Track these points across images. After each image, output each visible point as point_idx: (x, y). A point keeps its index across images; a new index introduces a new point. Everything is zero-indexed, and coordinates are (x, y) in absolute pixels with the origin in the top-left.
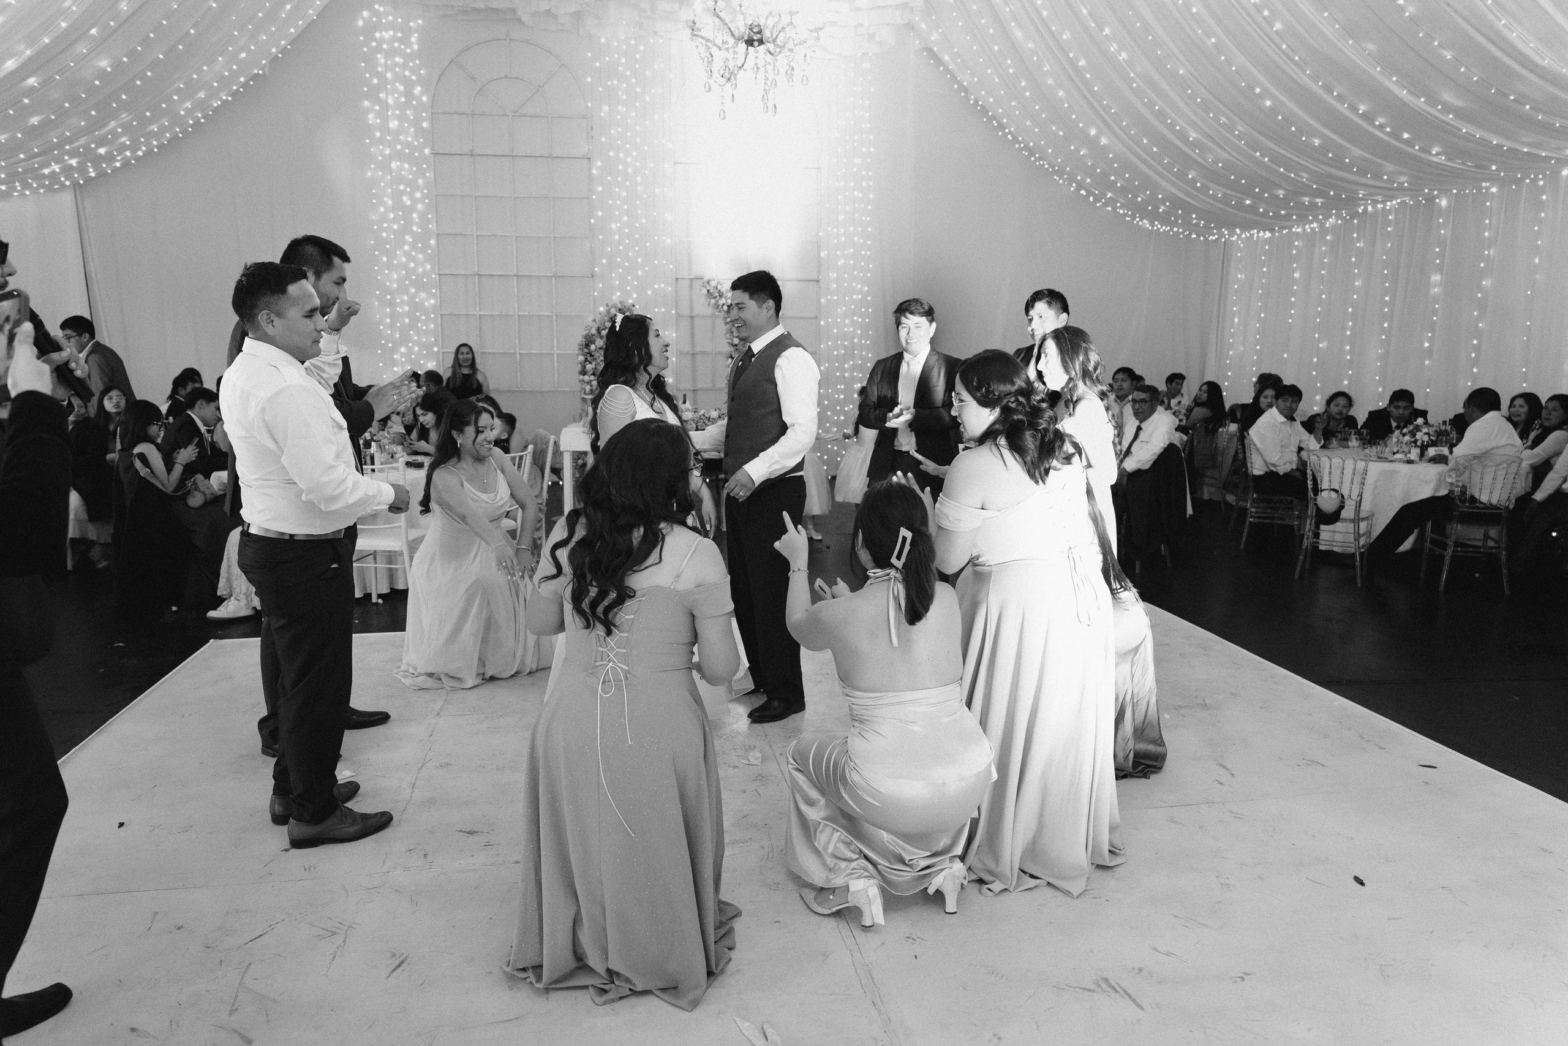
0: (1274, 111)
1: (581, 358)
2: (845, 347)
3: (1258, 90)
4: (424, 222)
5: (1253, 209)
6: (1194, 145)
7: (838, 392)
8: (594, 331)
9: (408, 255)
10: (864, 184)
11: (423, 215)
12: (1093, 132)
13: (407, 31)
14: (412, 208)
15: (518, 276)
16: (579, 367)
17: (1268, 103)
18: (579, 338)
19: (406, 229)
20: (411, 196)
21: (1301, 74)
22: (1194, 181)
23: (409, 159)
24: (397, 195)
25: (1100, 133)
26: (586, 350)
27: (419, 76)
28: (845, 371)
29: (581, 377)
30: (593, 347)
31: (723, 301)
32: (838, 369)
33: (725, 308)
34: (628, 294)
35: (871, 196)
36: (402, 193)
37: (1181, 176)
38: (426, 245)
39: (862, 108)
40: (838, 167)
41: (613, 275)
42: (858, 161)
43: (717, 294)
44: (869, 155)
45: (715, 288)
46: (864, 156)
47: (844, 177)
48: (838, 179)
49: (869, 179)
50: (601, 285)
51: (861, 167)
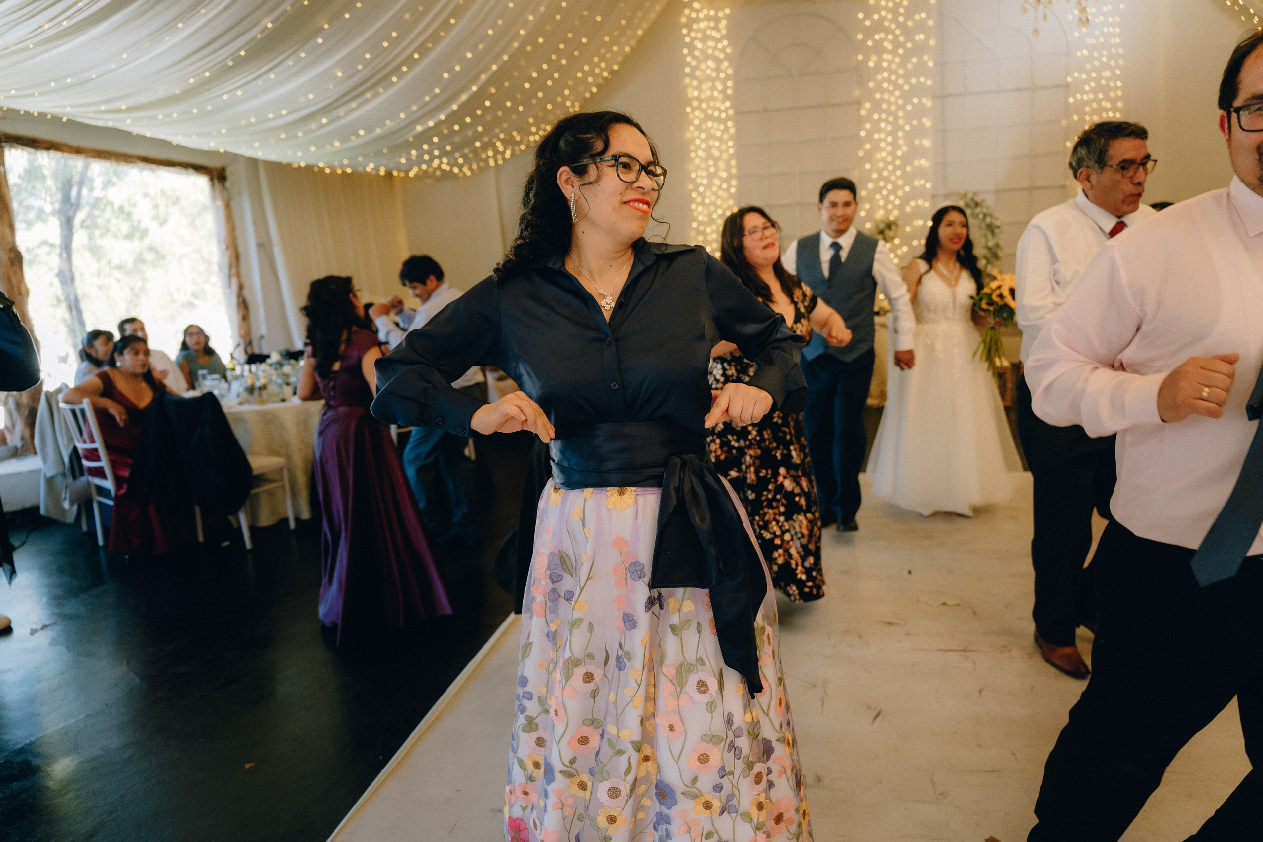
4: (728, 168)
9: (716, 194)
11: (728, 164)
13: (717, 19)
14: (719, 158)
19: (715, 175)
20: (719, 148)
23: (719, 120)
24: (708, 150)
27: (726, 54)
31: (978, 210)
33: (981, 216)
34: (889, 212)
36: (714, 146)
38: (730, 186)
39: (1113, 25)
40: (1087, 82)
41: (878, 197)
42: (1107, 74)
43: (972, 204)
44: (1118, 66)
45: (972, 199)
46: (1112, 70)
47: (1094, 91)
48: (1085, 92)
49: (1117, 88)
50: (867, 206)
51: (1108, 80)
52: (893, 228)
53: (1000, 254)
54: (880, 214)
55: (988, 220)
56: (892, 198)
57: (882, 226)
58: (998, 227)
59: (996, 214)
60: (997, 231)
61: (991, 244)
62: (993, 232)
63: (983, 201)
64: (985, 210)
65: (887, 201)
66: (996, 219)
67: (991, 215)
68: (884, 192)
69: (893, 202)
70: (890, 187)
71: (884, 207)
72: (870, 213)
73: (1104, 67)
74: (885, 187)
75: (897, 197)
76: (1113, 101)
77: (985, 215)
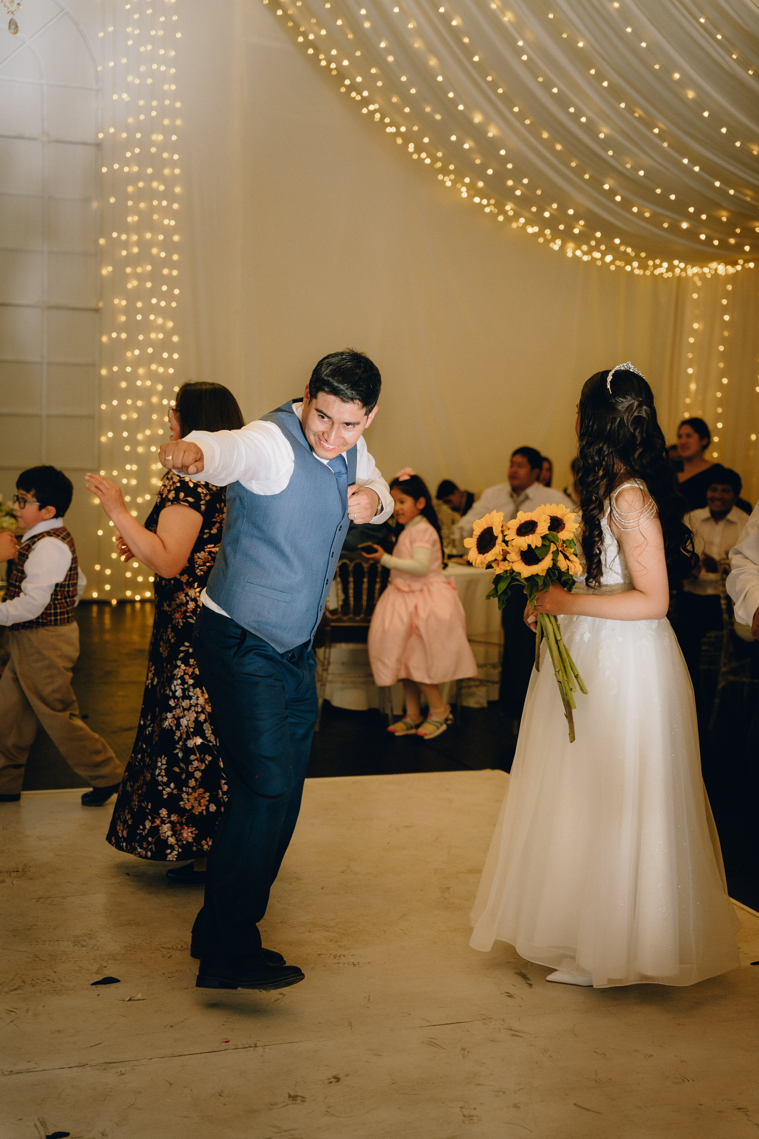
0: (699, 105)
2: (138, 410)
3: (677, 76)
5: (691, 234)
6: (606, 144)
7: (129, 475)
10: (167, 171)
12: (478, 119)
17: (691, 94)
21: (728, 58)
22: (612, 193)
25: (487, 119)
28: (138, 443)
32: (127, 441)
35: (178, 190)
37: (596, 183)
39: (163, 61)
40: (129, 144)
42: (158, 137)
44: (175, 130)
46: (166, 132)
47: (138, 160)
48: (127, 162)
49: (174, 164)
51: (163, 147)
73: (153, 126)
76: (170, 182)
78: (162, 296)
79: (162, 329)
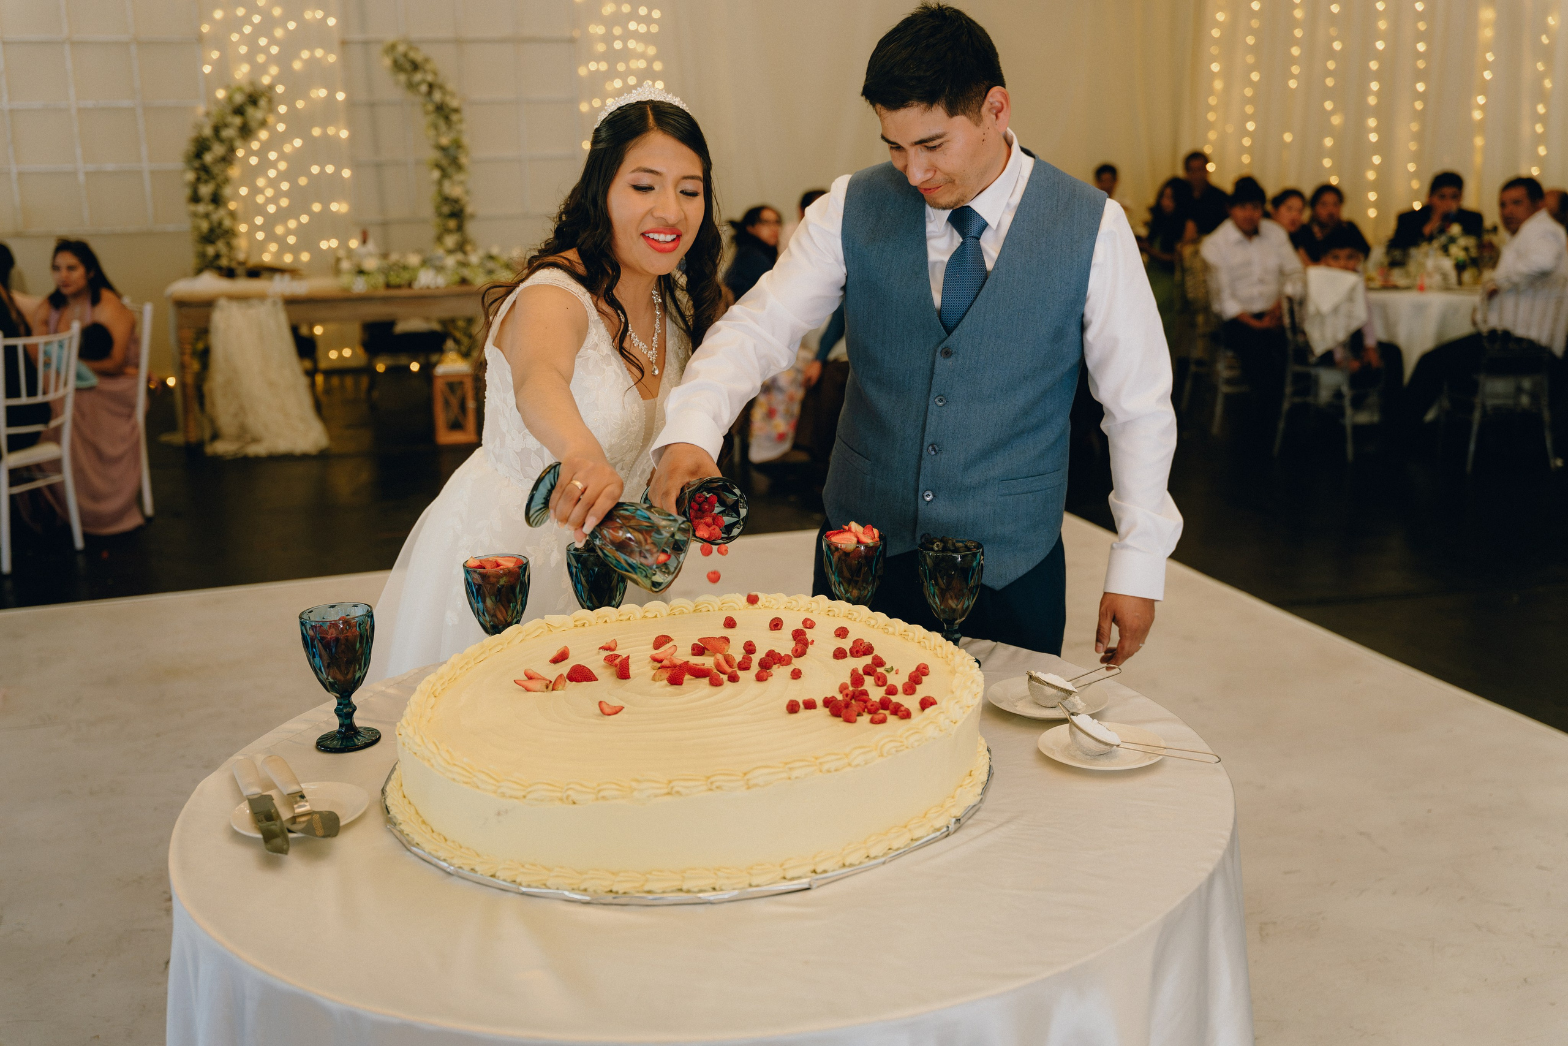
1: (190, 176)
8: (207, 132)
15: (74, 44)
16: (187, 192)
18: (183, 144)
26: (197, 164)
29: (193, 208)
30: (208, 158)
31: (418, 77)
33: (424, 88)
34: (259, 70)
41: (235, 37)
43: (408, 66)
45: (405, 55)
50: (215, 55)
52: (263, 102)
53: (464, 160)
54: (242, 73)
55: (437, 96)
56: (263, 41)
57: (239, 98)
58: (456, 111)
59: (450, 86)
60: (454, 117)
61: (445, 141)
62: (447, 119)
63: (427, 60)
64: (430, 78)
65: (255, 49)
66: (453, 95)
67: (441, 87)
68: (247, 29)
69: (265, 50)
70: (257, 19)
71: (250, 58)
72: (223, 67)
74: (246, 20)
75: (273, 41)
77: (431, 86)
78: (640, 20)
79: (642, 56)
